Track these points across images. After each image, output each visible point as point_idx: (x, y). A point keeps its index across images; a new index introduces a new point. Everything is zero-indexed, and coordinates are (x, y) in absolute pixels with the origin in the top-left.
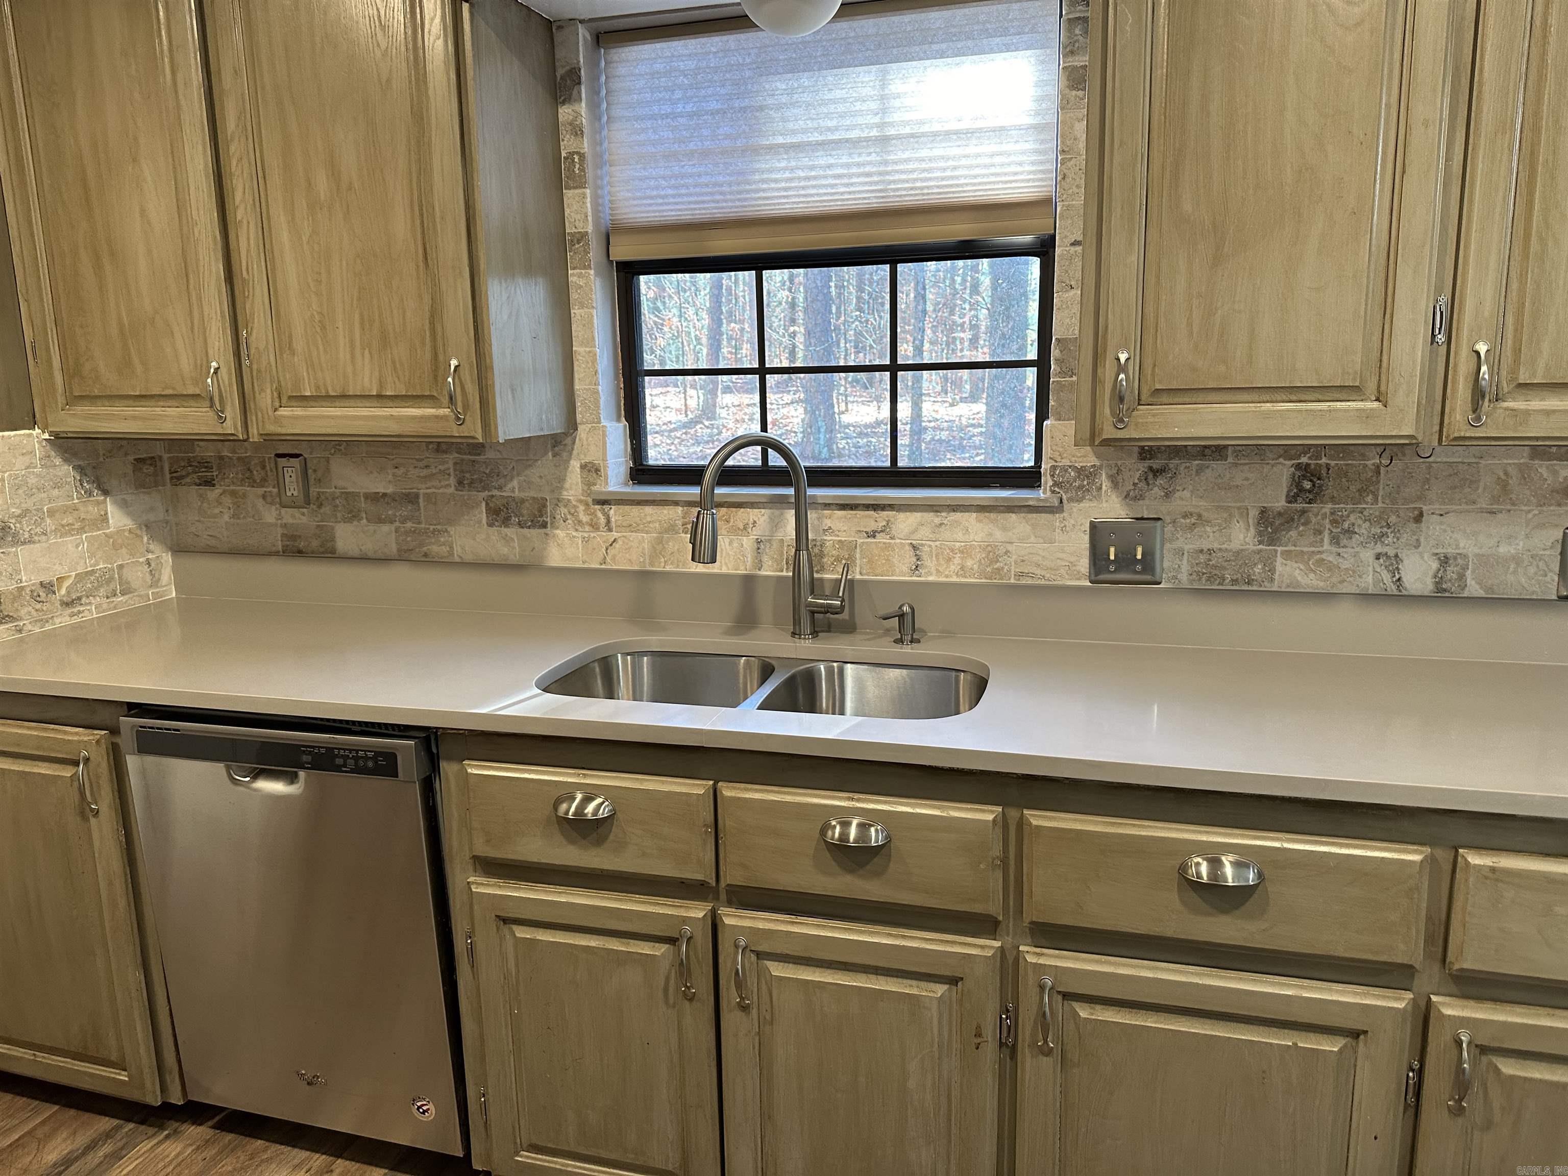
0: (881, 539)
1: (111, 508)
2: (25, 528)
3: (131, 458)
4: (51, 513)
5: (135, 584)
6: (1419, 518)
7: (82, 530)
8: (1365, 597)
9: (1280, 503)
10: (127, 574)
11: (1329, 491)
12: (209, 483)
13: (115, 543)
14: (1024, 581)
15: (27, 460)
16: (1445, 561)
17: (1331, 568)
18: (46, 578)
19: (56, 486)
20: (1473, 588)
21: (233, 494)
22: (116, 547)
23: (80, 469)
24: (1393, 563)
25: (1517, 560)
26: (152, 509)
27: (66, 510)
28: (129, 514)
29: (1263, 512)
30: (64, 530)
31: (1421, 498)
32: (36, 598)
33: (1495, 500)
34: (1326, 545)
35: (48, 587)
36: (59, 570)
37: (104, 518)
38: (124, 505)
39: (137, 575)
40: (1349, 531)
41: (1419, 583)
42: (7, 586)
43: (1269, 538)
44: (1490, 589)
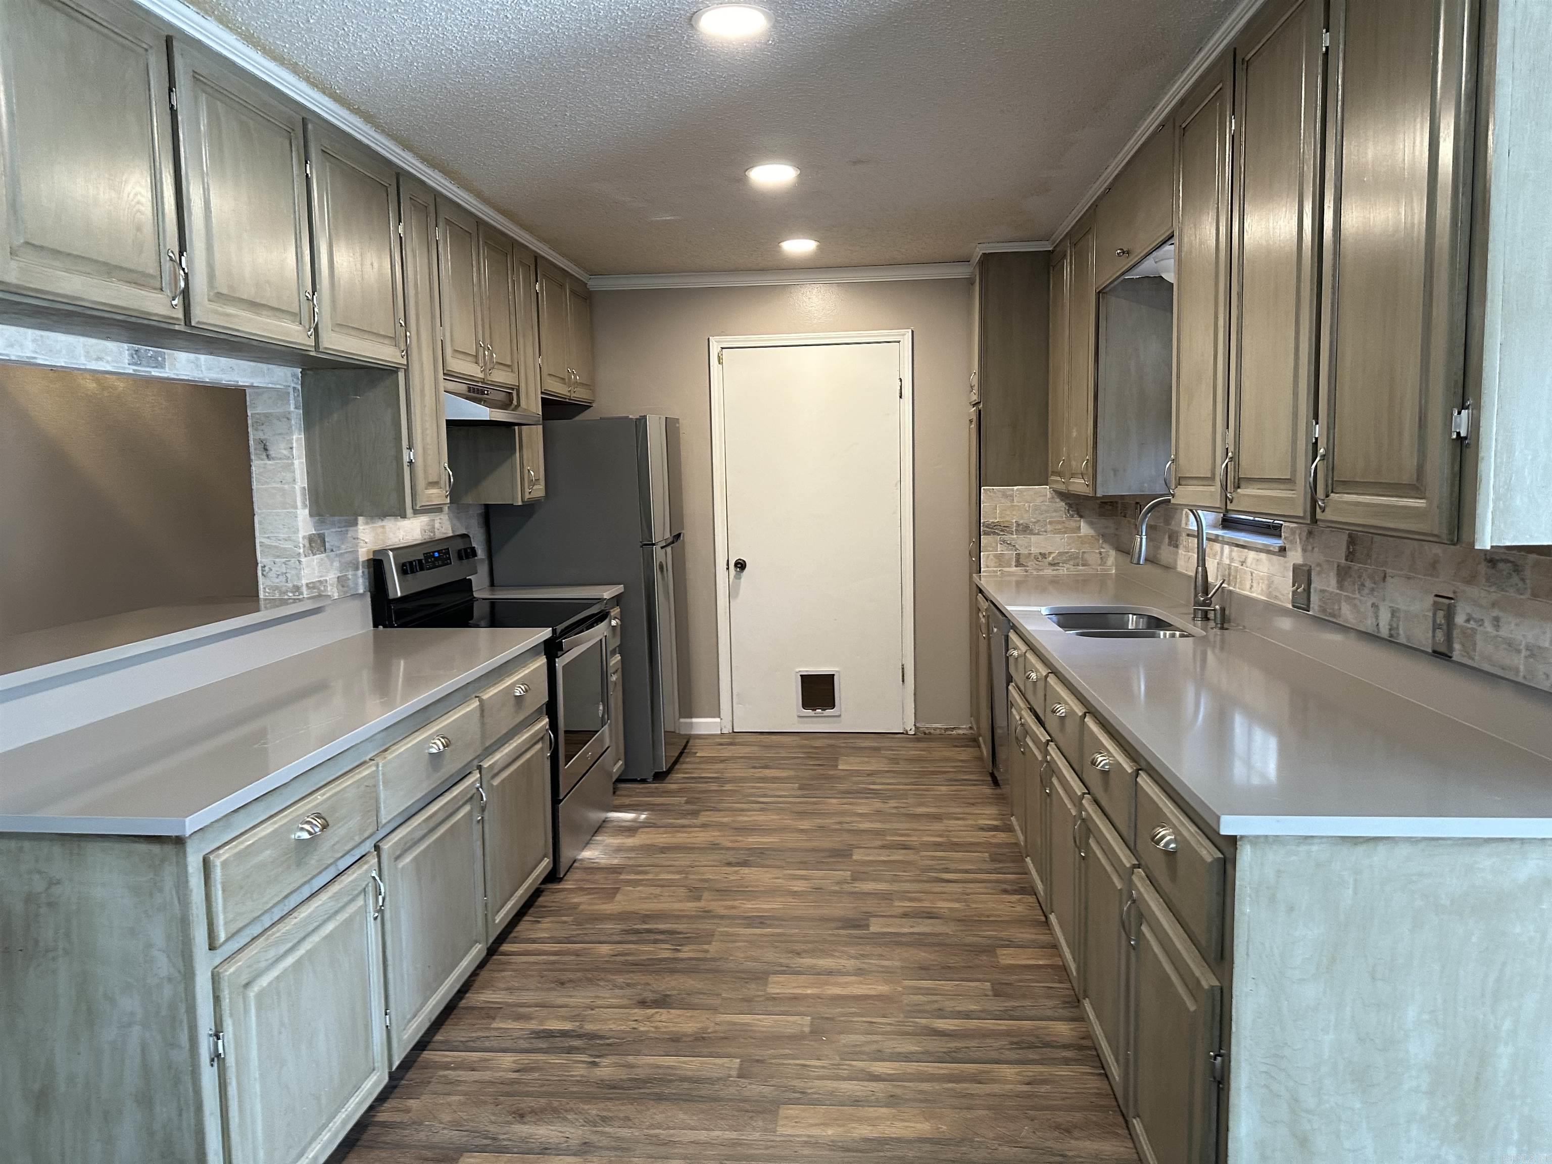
1: (1083, 524)
2: (1037, 528)
4: (1050, 523)
5: (1091, 562)
6: (1385, 579)
7: (1065, 533)
8: (1366, 635)
9: (1344, 561)
10: (1086, 556)
12: (1125, 516)
13: (1083, 540)
15: (1042, 499)
16: (1394, 613)
17: (1358, 611)
18: (1043, 551)
19: (1056, 511)
20: (1401, 638)
22: (1083, 543)
23: (1070, 505)
24: (1376, 608)
25: (1417, 616)
26: (1106, 527)
27: (1059, 522)
28: (1093, 528)
29: (1339, 566)
30: (1056, 532)
32: (1037, 559)
34: (1357, 593)
35: (1043, 556)
36: (1050, 549)
37: (1079, 528)
38: (1091, 524)
39: (1093, 558)
40: (1363, 585)
41: (1384, 632)
42: (1024, 551)
43: (1341, 586)
44: (1408, 639)
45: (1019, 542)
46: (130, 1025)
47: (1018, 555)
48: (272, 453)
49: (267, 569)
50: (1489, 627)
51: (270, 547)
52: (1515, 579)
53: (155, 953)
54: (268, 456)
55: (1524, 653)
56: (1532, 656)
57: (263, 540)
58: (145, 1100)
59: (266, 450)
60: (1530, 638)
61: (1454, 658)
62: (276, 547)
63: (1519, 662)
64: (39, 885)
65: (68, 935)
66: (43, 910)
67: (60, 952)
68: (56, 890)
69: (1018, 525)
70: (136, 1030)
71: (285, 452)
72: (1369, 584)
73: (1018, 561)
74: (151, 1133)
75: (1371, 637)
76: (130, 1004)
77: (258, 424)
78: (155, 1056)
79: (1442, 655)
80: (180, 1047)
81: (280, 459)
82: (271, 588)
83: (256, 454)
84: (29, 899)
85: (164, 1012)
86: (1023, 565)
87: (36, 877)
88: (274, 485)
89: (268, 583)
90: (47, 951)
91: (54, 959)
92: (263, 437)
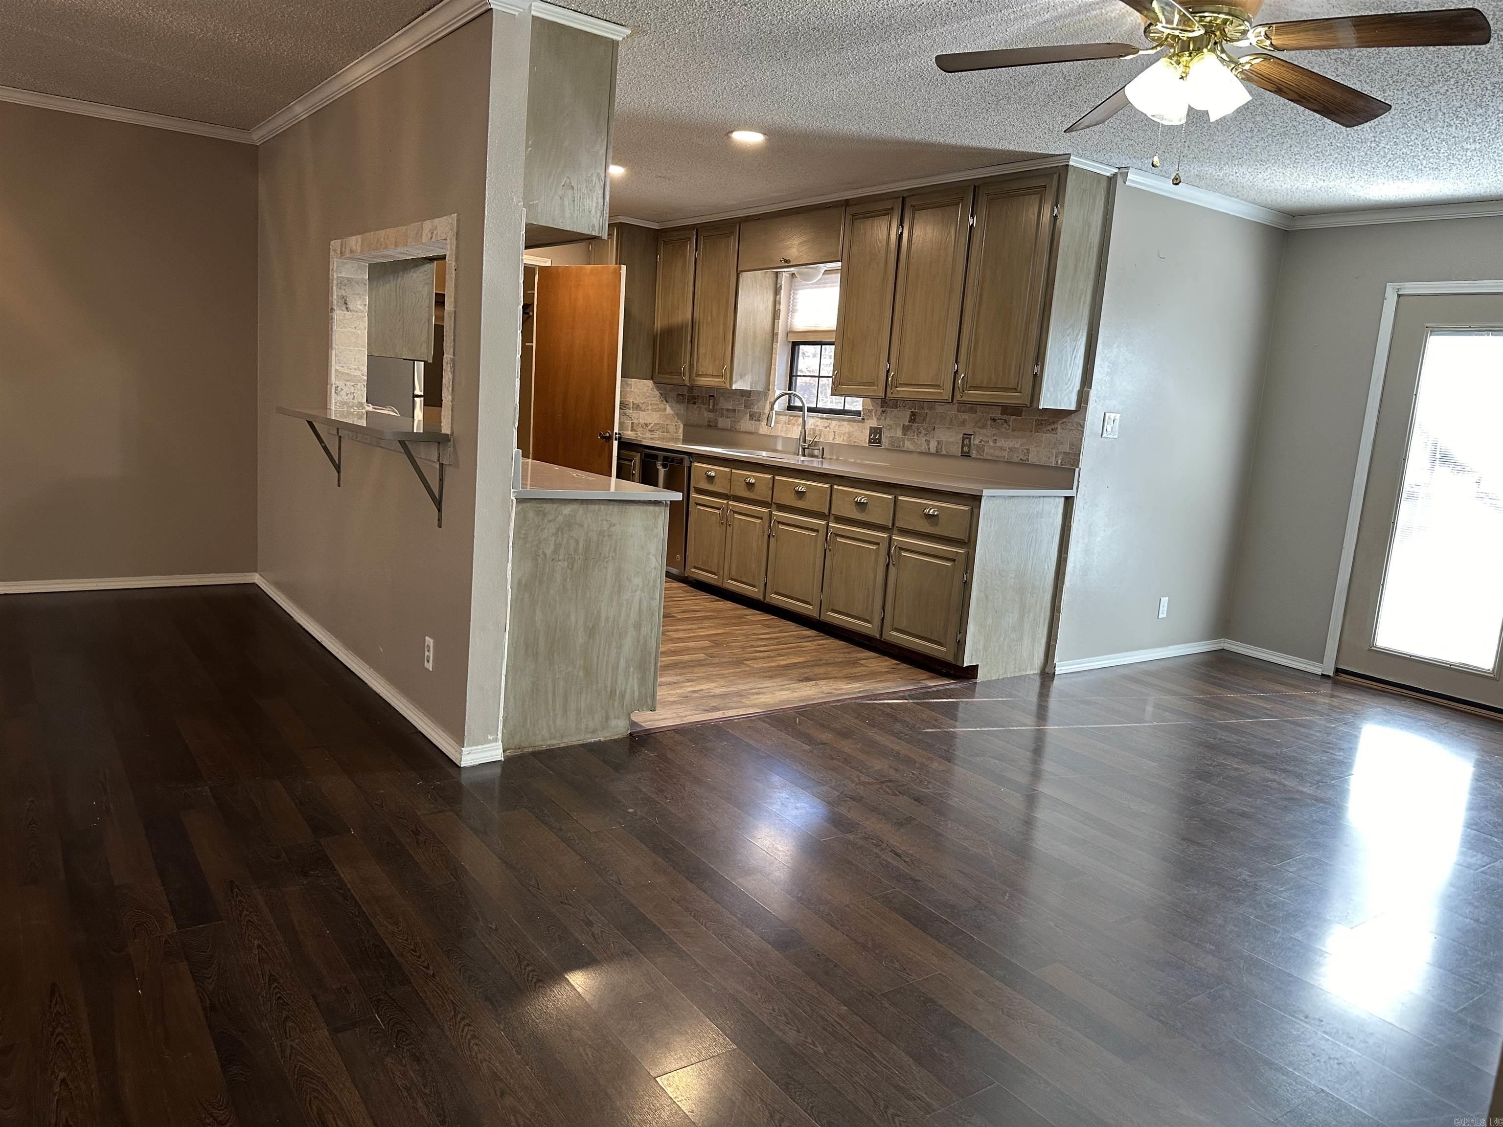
0: (828, 429)
1: (668, 408)
2: (643, 407)
3: (676, 393)
4: (651, 404)
5: (670, 431)
6: (934, 429)
7: (658, 411)
8: (921, 453)
9: (907, 423)
10: (669, 427)
11: (917, 420)
12: (695, 403)
13: (667, 417)
14: (856, 444)
15: (647, 388)
16: (938, 442)
17: (917, 444)
18: (646, 422)
19: (654, 397)
20: (944, 452)
21: (699, 407)
22: (667, 418)
23: (661, 394)
24: (928, 442)
25: (953, 443)
26: (680, 410)
27: (655, 404)
28: (672, 410)
29: (904, 425)
30: (654, 410)
31: (935, 423)
32: (642, 427)
33: (949, 425)
34: (916, 437)
35: (646, 425)
36: (649, 421)
37: (665, 409)
38: (672, 407)
39: (672, 428)
40: (920, 433)
41: (933, 449)
42: (635, 421)
43: (904, 434)
44: (947, 452)
45: (634, 415)
46: (636, 591)
47: (632, 423)
48: (351, 306)
49: (339, 389)
50: (991, 443)
51: (343, 373)
52: (1005, 425)
53: (651, 557)
54: (347, 308)
55: (1008, 450)
56: (1012, 451)
57: (337, 368)
58: (638, 626)
59: (346, 304)
60: (1011, 445)
61: (973, 456)
62: (348, 374)
63: (1006, 454)
64: (605, 526)
65: (615, 550)
66: (606, 538)
67: (611, 558)
68: (613, 529)
69: (634, 404)
70: (639, 592)
71: (361, 307)
72: (923, 432)
73: (632, 427)
74: (638, 641)
75: (928, 454)
76: (637, 581)
77: (341, 285)
78: (645, 604)
79: (966, 455)
80: (655, 599)
81: (357, 312)
82: (341, 402)
83: (338, 306)
84: (601, 533)
85: (651, 584)
86: (635, 431)
87: (605, 523)
88: (350, 329)
89: (339, 398)
90: (604, 558)
91: (607, 562)
92: (344, 294)
